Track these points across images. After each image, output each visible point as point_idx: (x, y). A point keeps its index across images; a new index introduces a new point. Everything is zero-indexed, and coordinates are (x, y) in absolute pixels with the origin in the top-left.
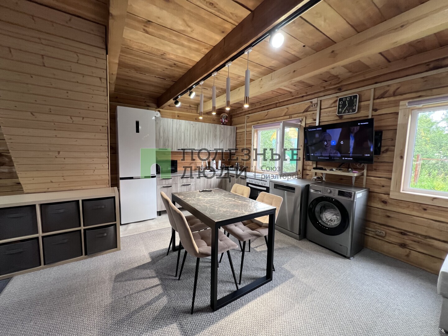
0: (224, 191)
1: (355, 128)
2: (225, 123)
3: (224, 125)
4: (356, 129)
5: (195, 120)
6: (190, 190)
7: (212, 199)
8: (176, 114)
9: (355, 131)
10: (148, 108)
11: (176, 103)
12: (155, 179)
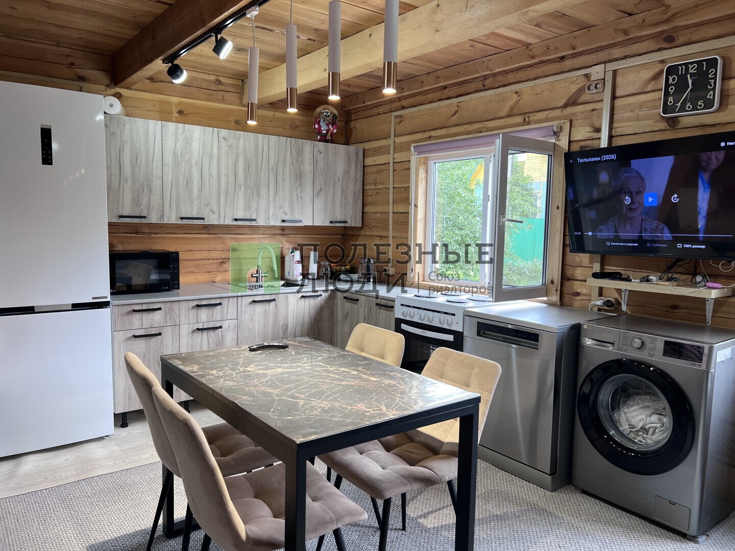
0: (327, 347)
1: (713, 155)
2: (329, 137)
3: (326, 141)
4: (716, 159)
5: (234, 124)
6: (220, 343)
7: (287, 373)
8: (174, 106)
9: (714, 164)
10: (81, 84)
11: (174, 71)
12: (106, 312)
